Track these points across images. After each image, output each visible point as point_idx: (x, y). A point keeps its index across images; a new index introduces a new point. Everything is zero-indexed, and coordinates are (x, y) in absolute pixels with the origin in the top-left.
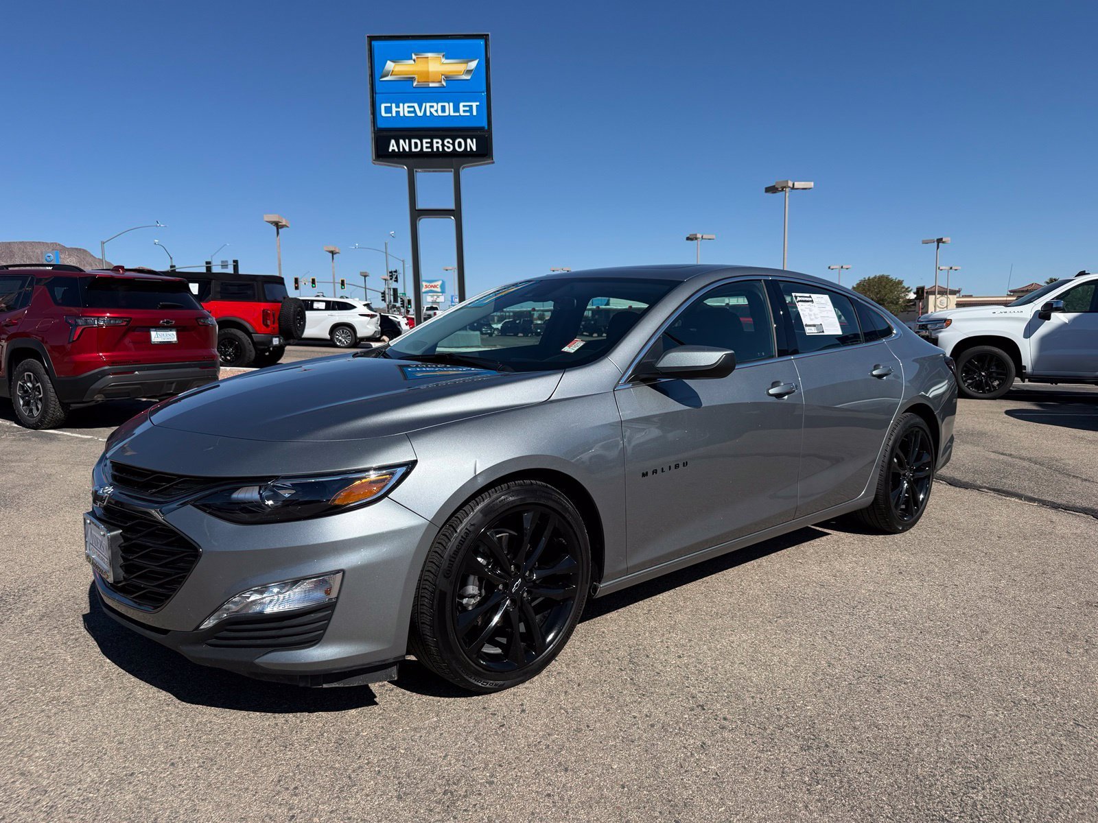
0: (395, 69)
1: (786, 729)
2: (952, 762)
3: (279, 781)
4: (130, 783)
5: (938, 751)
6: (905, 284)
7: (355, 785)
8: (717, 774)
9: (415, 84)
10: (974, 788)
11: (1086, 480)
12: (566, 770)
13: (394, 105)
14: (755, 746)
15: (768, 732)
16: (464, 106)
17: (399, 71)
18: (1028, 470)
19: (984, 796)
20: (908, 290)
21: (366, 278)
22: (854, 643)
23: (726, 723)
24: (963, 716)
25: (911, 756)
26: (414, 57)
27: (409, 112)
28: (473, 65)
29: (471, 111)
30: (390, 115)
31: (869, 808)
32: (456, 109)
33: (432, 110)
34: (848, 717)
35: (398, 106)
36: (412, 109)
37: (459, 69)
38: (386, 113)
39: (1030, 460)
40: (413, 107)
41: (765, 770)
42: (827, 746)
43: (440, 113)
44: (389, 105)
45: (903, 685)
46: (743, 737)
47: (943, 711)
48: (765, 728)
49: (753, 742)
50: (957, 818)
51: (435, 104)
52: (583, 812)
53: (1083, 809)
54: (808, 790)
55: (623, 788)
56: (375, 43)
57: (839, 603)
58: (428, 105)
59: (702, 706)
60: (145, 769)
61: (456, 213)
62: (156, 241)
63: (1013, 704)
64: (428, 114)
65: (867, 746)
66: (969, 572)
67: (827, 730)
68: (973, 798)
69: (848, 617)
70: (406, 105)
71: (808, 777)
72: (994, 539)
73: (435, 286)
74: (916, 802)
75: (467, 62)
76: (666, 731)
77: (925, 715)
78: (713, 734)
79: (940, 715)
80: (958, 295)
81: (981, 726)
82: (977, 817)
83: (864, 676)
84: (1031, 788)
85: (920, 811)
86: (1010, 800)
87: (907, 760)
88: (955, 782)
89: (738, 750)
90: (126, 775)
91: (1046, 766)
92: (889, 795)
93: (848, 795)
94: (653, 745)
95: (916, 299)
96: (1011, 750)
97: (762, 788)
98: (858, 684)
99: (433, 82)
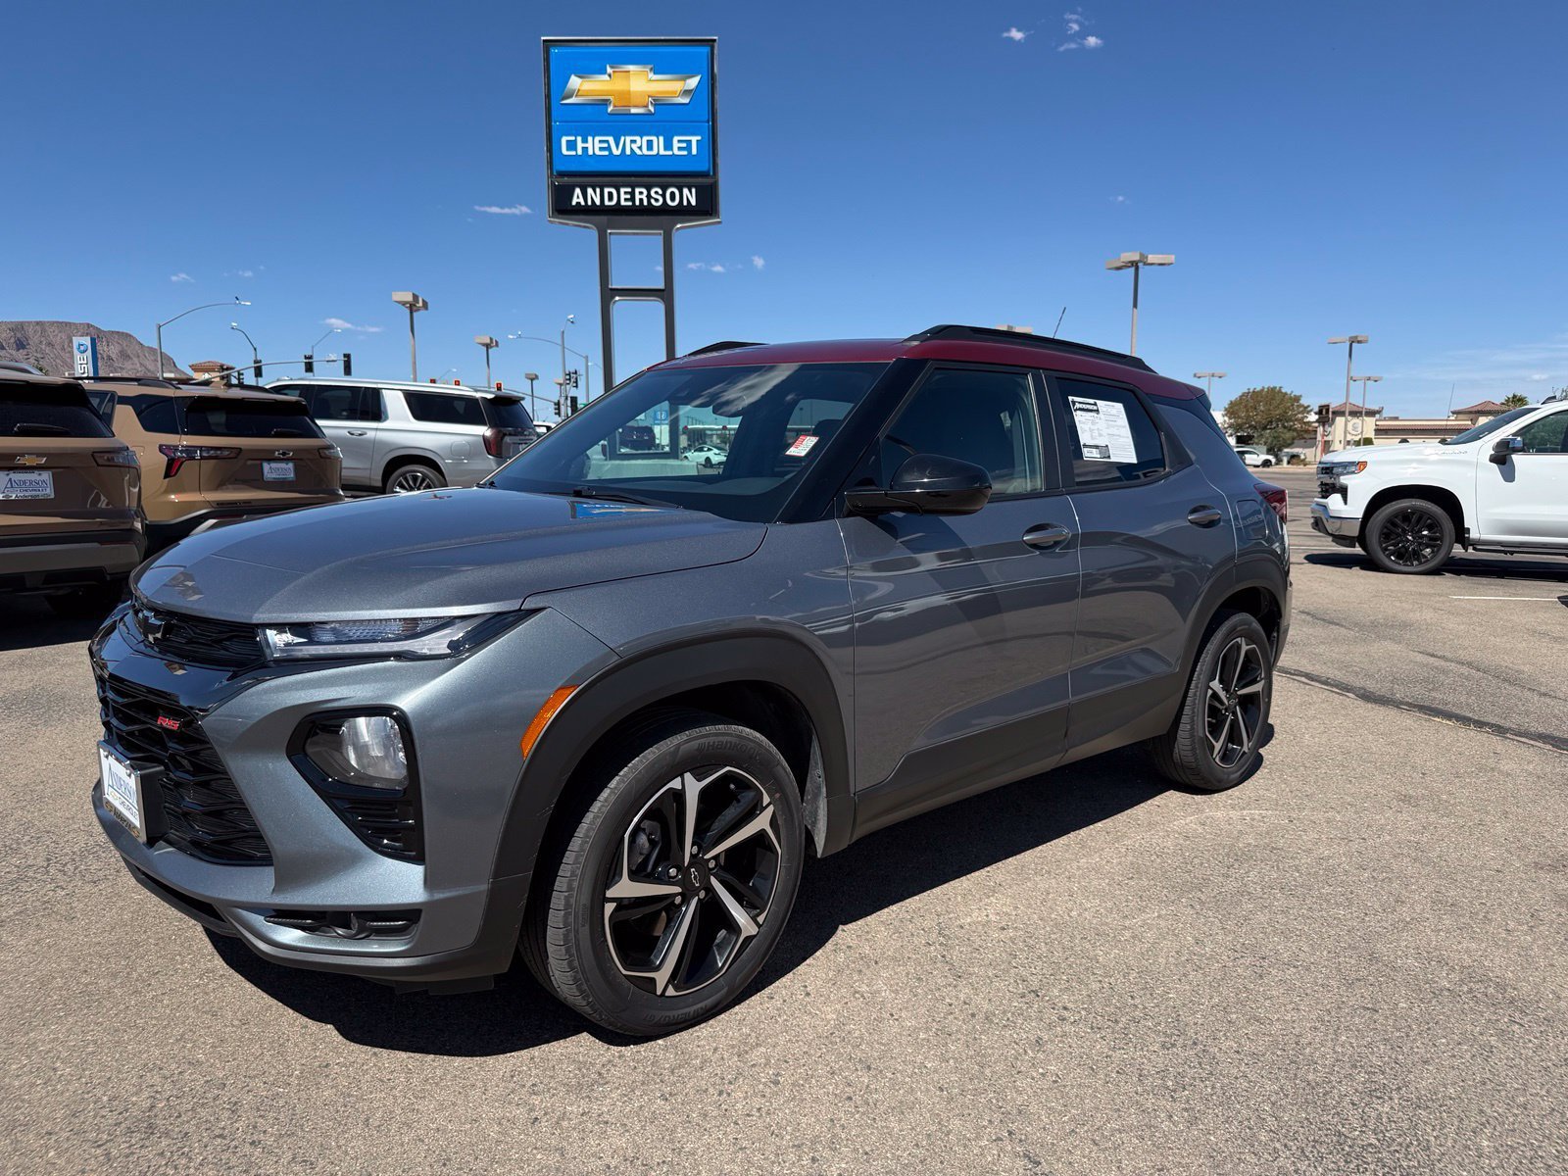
0: (582, 87)
1: (1143, 1022)
2: (1352, 1066)
3: (512, 1077)
4: (326, 1076)
5: (1335, 1052)
6: (1304, 402)
8: (1057, 1076)
9: (610, 109)
10: (1378, 1098)
11: (1545, 695)
13: (579, 139)
14: (1104, 1042)
15: (1121, 1025)
16: (679, 141)
17: (588, 91)
18: (1467, 679)
19: (1392, 1108)
20: (1306, 410)
21: (534, 382)
22: (1230, 914)
23: (1066, 1014)
24: (1368, 1009)
25: (1301, 1057)
26: (609, 70)
27: (601, 149)
28: (693, 83)
29: (689, 147)
30: (574, 153)
31: (1249, 1120)
32: (668, 146)
33: (634, 146)
34: (1222, 1008)
35: (585, 141)
36: (606, 145)
37: (675, 88)
38: (567, 150)
39: (1470, 664)
40: (607, 141)
41: (1118, 1072)
42: (1195, 1044)
43: (645, 152)
44: (573, 138)
45: (1292, 969)
46: (1089, 1030)
47: (1343, 1002)
48: (1116, 1020)
49: (1101, 1038)
50: (1357, 1133)
51: (638, 138)
52: (892, 1119)
53: (1514, 1124)
54: (1172, 1097)
55: (942, 1091)
56: (554, 51)
57: (1209, 861)
58: (628, 139)
59: (1035, 992)
60: (342, 1060)
61: (666, 295)
62: (234, 324)
63: (1432, 995)
64: (628, 152)
65: (1247, 1047)
67: (1195, 1024)
68: (1377, 1110)
69: (1220, 879)
70: (597, 139)
71: (1172, 1080)
72: (1417, 776)
74: (1307, 1113)
75: (684, 79)
76: (992, 1022)
77: (1319, 1007)
78: (1050, 1026)
79: (1340, 1008)
80: (1377, 416)
81: (1391, 1022)
82: (1382, 1132)
83: (1242, 957)
84: (1451, 1099)
85: (1312, 1124)
86: (1424, 1113)
87: (1295, 1062)
88: (1356, 1090)
89: (1083, 1047)
90: (320, 1067)
91: (1470, 1072)
92: (1274, 1104)
93: (1221, 1104)
94: (975, 1039)
95: (1317, 421)
96: (1426, 1052)
97: (1115, 1094)
98: (1234, 966)
99: (636, 106)
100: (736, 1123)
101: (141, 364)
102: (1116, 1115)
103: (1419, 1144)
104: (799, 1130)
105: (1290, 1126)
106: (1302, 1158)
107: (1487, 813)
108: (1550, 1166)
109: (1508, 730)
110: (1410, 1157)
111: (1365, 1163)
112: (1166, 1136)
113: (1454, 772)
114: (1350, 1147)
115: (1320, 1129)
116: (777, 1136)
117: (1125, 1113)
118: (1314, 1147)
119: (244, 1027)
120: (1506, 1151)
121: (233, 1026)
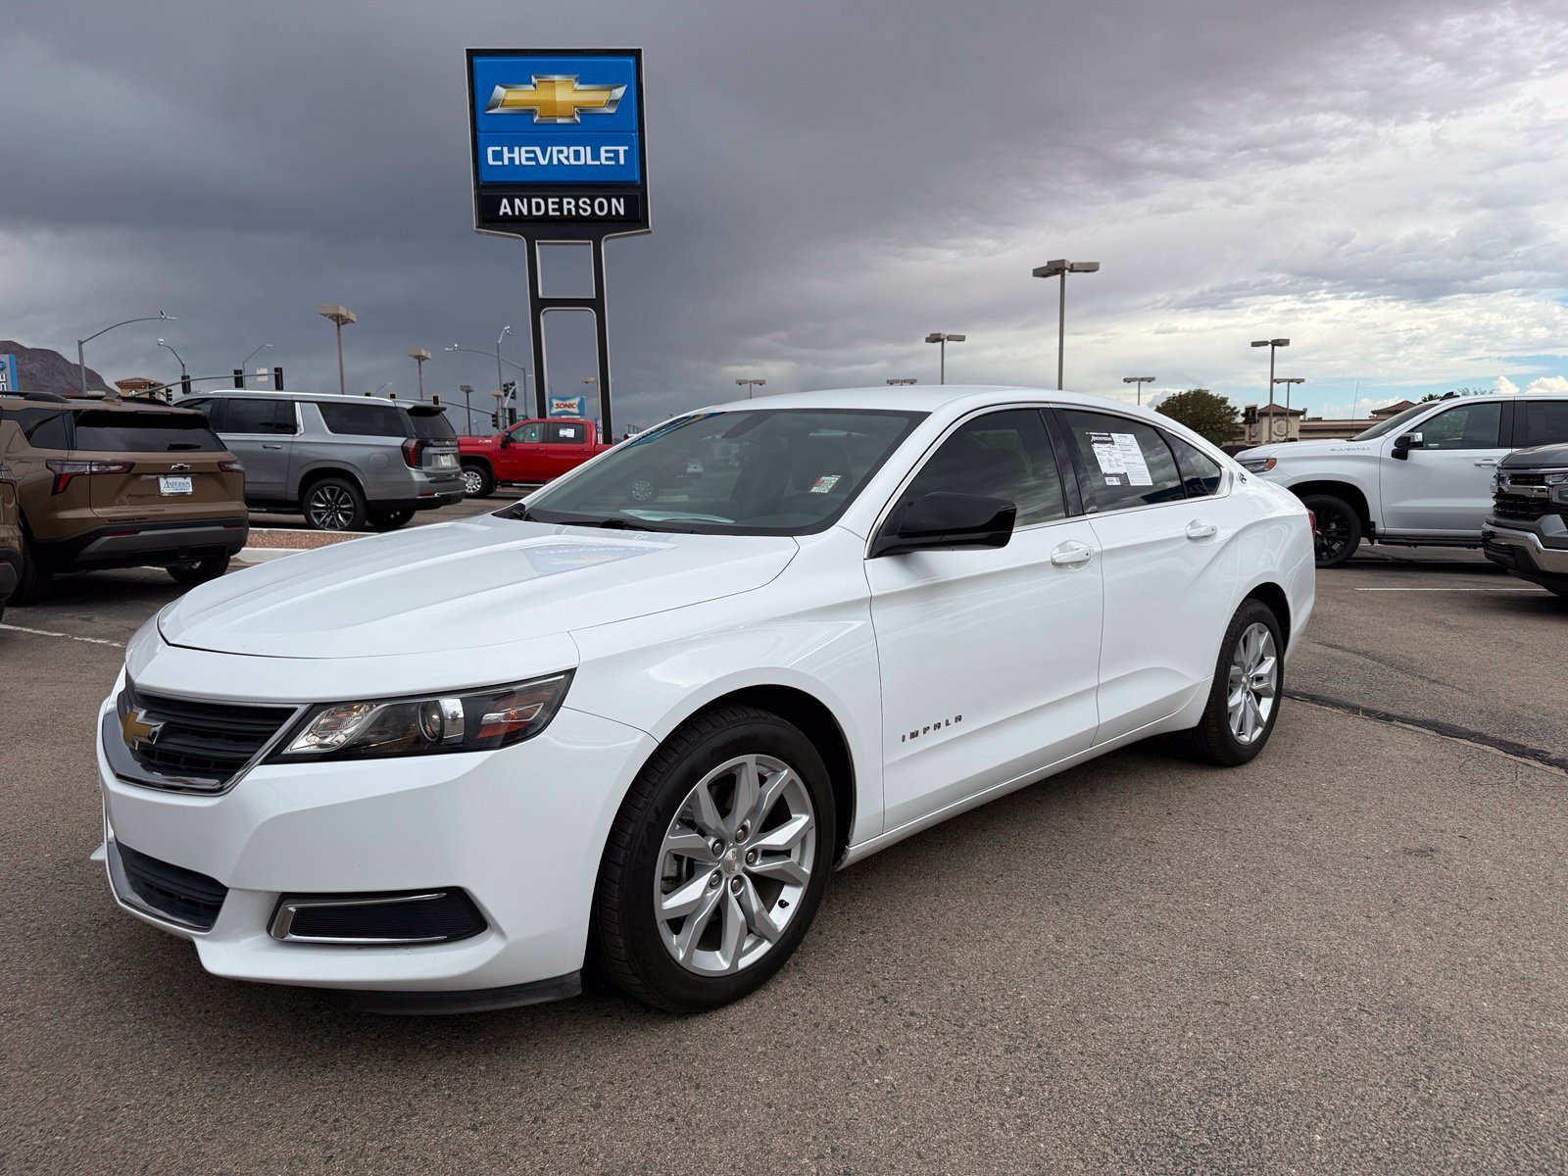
0: (507, 97)
1: (990, 1025)
2: (1195, 1062)
3: (315, 1112)
4: (111, 1121)
5: (1180, 1049)
6: (1230, 403)
7: (416, 1114)
8: (893, 1086)
9: (536, 119)
10: (1217, 1095)
11: (1435, 682)
12: (698, 1087)
13: (505, 149)
14: (947, 1048)
15: (966, 1030)
16: (606, 151)
17: (512, 101)
18: (1361, 668)
19: (1229, 1105)
20: (1233, 412)
21: (470, 394)
22: (1095, 910)
24: (1219, 1003)
25: (1145, 1056)
26: (534, 80)
27: (527, 159)
28: (619, 92)
29: (616, 158)
30: (500, 163)
31: (1082, 1124)
32: (596, 156)
33: (561, 156)
34: (1072, 1008)
35: (511, 151)
36: (532, 155)
37: (599, 98)
38: (494, 160)
39: (1366, 654)
40: (534, 152)
41: (956, 1080)
42: (1039, 1046)
43: (572, 162)
44: (499, 148)
45: (1149, 965)
46: (933, 1036)
47: (1195, 997)
48: (962, 1024)
49: (945, 1044)
50: (1190, 1133)
51: (565, 149)
52: (713, 1139)
53: (1349, 1117)
54: (1007, 1103)
55: (770, 1107)
56: (478, 61)
58: (555, 149)
59: (884, 998)
60: (133, 1101)
61: (597, 304)
62: (160, 339)
63: (1285, 986)
64: (555, 162)
65: (1092, 1046)
66: (1260, 812)
67: (1043, 1025)
68: (1214, 1108)
69: (1091, 874)
70: (523, 149)
71: (1010, 1086)
72: (1300, 765)
73: (571, 406)
74: (1142, 1115)
75: (610, 89)
76: (834, 1031)
77: (1171, 1002)
78: (894, 1034)
79: (1191, 1003)
80: (1301, 417)
81: (1240, 1016)
82: (1215, 1131)
83: (1101, 954)
84: (1290, 1093)
85: (1146, 1126)
86: (1261, 1109)
87: (1138, 1061)
88: (1196, 1088)
89: (924, 1054)
90: (106, 1110)
91: (1313, 1064)
92: (1110, 1106)
93: (1057, 1108)
94: (814, 1050)
95: (1244, 423)
96: (1272, 1045)
97: (949, 1103)
98: (1091, 964)
99: (562, 117)
100: (546, 1152)
101: (67, 382)
102: (946, 1125)
103: (1252, 1142)
104: (612, 1156)
105: (1124, 1129)
106: (1131, 1163)
107: (1364, 800)
108: (1379, 1159)
109: (1394, 717)
110: (1240, 1156)
111: (1194, 1164)
112: (994, 1145)
113: (1337, 760)
114: (1181, 1148)
115: (1153, 1131)
116: (587, 1164)
117: (957, 1122)
118: (1144, 1150)
119: (32, 1071)
120: (1338, 1146)
121: (21, 1069)
